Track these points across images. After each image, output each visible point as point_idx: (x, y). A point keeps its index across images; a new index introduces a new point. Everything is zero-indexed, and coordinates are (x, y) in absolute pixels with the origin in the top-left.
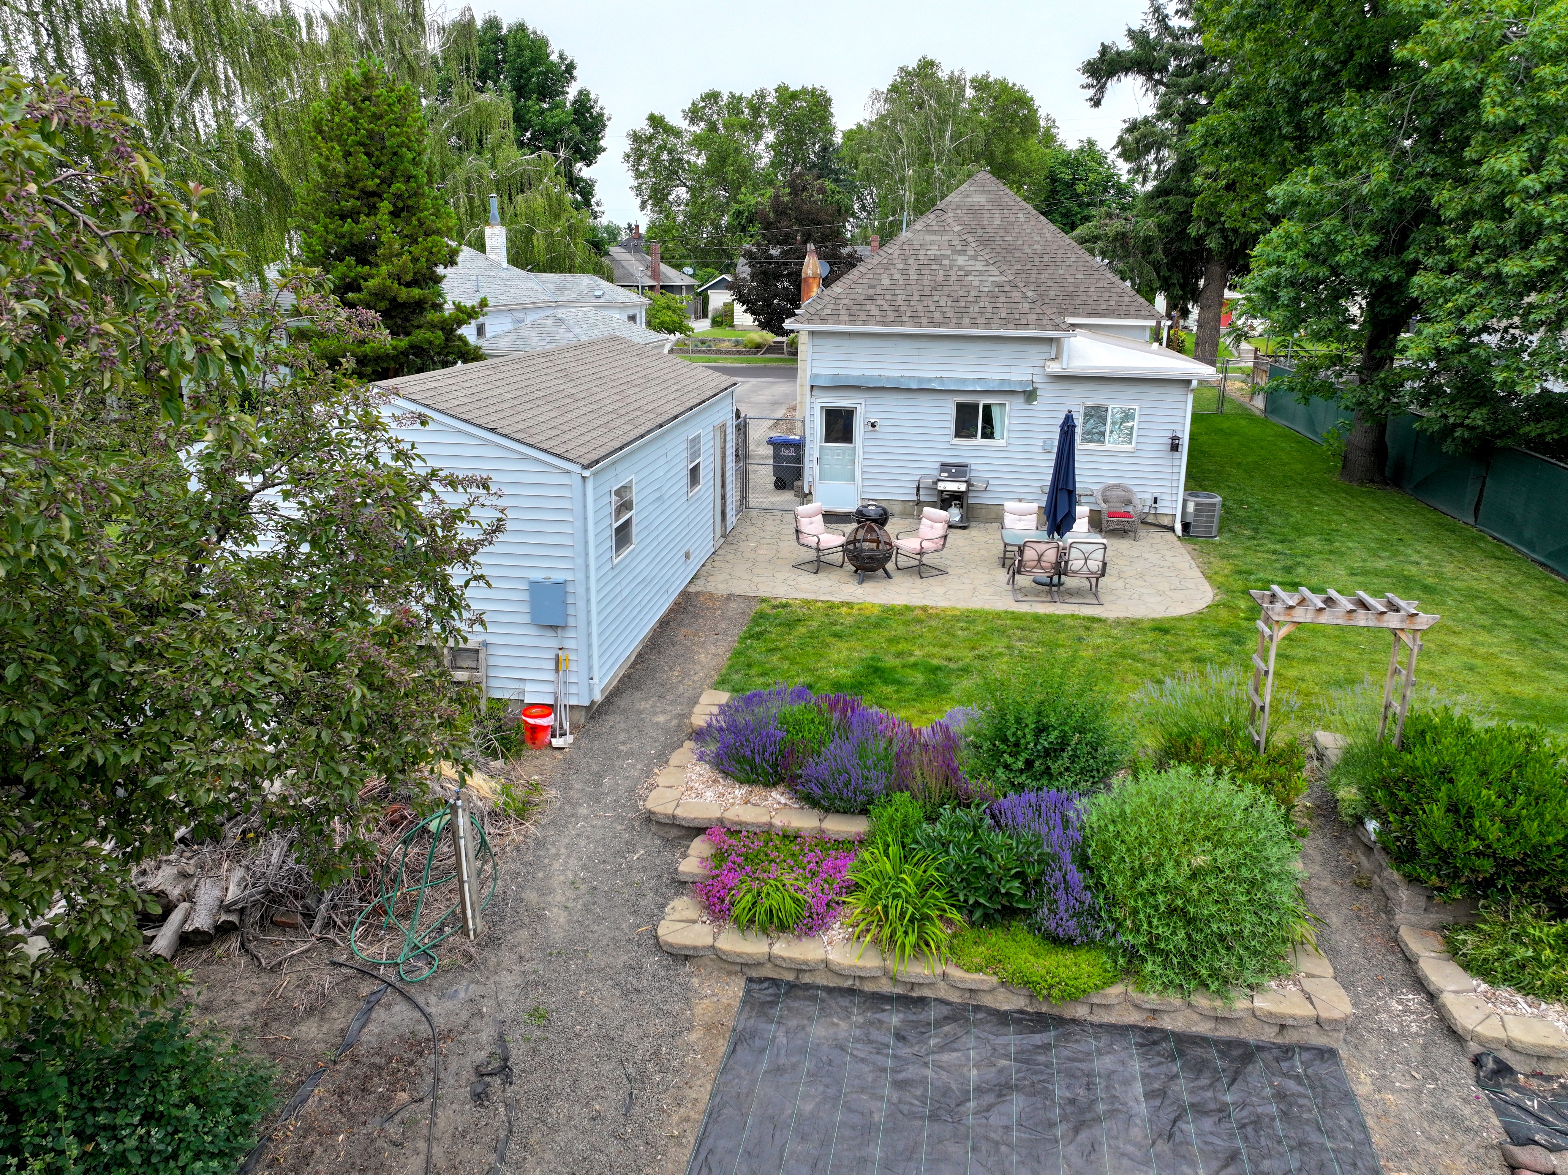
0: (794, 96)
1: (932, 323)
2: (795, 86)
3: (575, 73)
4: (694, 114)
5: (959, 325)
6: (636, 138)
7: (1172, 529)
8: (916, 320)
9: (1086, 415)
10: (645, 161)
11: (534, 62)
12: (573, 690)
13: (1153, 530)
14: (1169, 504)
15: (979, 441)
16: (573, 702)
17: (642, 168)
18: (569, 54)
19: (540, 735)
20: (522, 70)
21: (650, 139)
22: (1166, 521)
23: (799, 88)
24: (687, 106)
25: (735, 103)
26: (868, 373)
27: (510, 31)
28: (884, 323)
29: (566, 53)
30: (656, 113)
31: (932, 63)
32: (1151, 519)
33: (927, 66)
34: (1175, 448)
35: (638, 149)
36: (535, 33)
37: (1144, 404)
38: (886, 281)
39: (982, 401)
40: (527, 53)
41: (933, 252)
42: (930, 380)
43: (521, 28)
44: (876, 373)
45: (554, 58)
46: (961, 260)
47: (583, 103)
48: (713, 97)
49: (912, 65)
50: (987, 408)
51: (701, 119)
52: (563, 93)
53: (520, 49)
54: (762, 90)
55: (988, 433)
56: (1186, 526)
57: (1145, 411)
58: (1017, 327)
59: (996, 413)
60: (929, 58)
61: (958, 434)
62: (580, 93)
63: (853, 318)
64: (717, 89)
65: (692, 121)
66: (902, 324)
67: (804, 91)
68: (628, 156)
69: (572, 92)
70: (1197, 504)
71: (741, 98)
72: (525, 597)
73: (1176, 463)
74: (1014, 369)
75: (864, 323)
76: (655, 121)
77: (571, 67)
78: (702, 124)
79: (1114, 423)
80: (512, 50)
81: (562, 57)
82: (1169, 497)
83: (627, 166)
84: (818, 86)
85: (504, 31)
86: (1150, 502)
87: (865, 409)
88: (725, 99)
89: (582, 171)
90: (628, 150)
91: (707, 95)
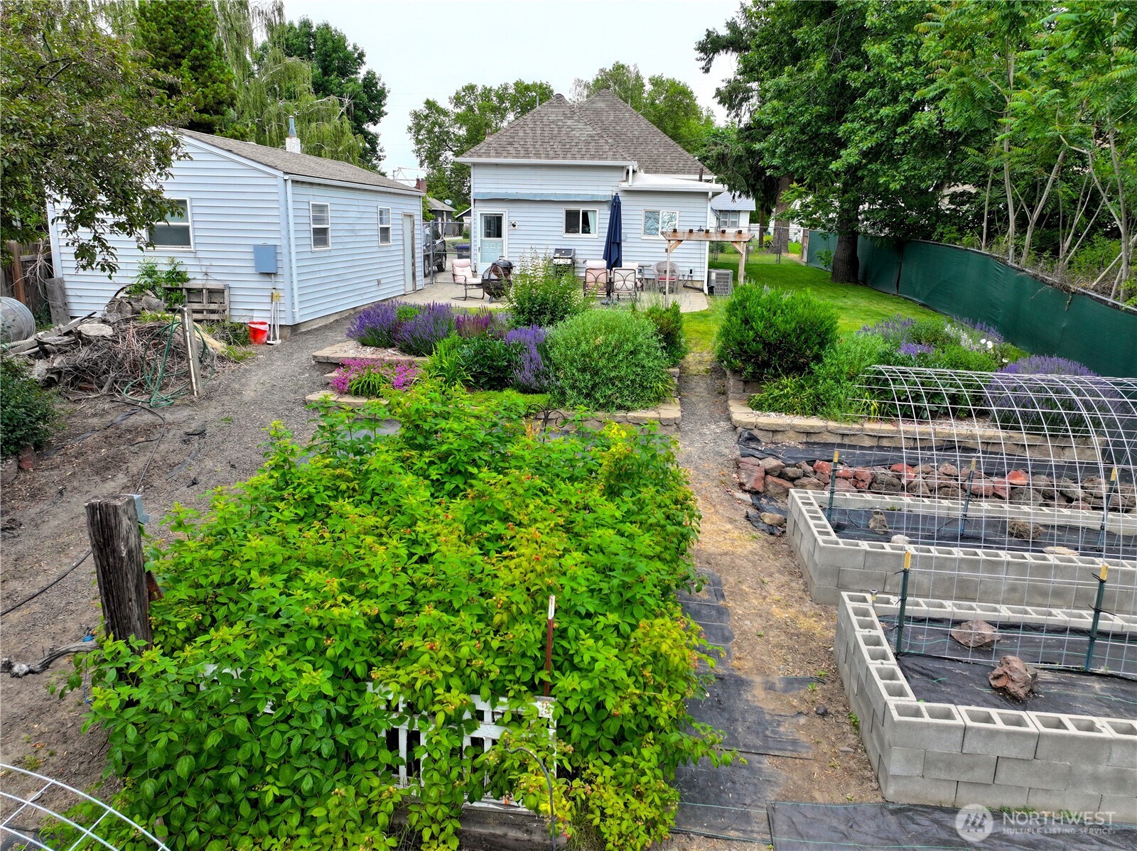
0: (527, 88)
1: (547, 157)
2: (528, 82)
3: (365, 59)
4: (458, 100)
5: (564, 158)
6: (416, 116)
7: (702, 290)
8: (538, 155)
9: (646, 217)
10: (423, 132)
11: (335, 50)
12: (283, 315)
13: (690, 291)
14: (699, 274)
15: (581, 235)
16: (283, 323)
17: (420, 137)
18: (360, 46)
19: (260, 336)
20: (327, 55)
21: (426, 117)
22: (698, 285)
23: (530, 83)
24: (453, 95)
25: (487, 93)
26: (509, 191)
27: (318, 29)
28: (517, 157)
29: (358, 45)
30: (431, 100)
31: (623, 67)
32: (689, 284)
33: (619, 68)
35: (418, 124)
36: (336, 31)
37: (682, 209)
38: (521, 134)
39: (582, 209)
40: (330, 44)
41: (553, 117)
42: (548, 195)
43: (327, 27)
44: (515, 191)
45: (350, 48)
46: (569, 122)
47: (370, 82)
48: (471, 89)
49: (609, 67)
50: (585, 214)
51: (463, 104)
52: (356, 73)
53: (325, 41)
54: (506, 84)
55: (586, 230)
56: (711, 290)
57: (682, 214)
58: (600, 159)
59: (590, 216)
60: (621, 63)
61: (567, 231)
62: (368, 73)
63: (498, 154)
64: (474, 83)
65: (456, 105)
66: (529, 157)
67: (535, 85)
68: (410, 129)
69: (362, 72)
70: (717, 274)
71: (490, 90)
72: (251, 256)
73: (702, 247)
74: (601, 188)
75: (505, 157)
76: (430, 105)
77: (361, 55)
78: (463, 107)
79: (664, 222)
80: (320, 41)
81: (355, 48)
82: (698, 269)
83: (410, 135)
84: (544, 82)
85: (314, 29)
86: (688, 273)
87: (509, 215)
88: (479, 90)
89: (370, 127)
90: (411, 124)
91: (467, 87)
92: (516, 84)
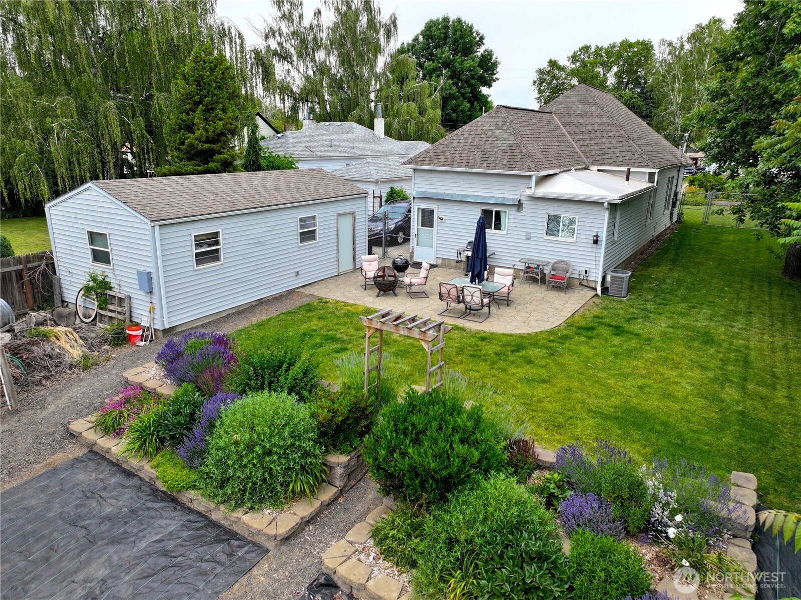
0: (631, 46)
1: (467, 166)
2: (633, 40)
3: (484, 41)
4: (574, 58)
5: (481, 167)
6: (540, 72)
7: (595, 289)
9: (549, 220)
10: (544, 84)
12: (156, 321)
13: (585, 289)
14: (594, 275)
15: (493, 230)
16: (157, 327)
17: (542, 88)
21: (548, 73)
22: (592, 285)
24: (571, 54)
25: (599, 49)
26: (439, 191)
28: (445, 165)
29: (481, 31)
30: (553, 59)
31: (719, 20)
32: (585, 283)
34: (596, 242)
35: (540, 78)
36: (465, 23)
37: (581, 215)
39: (495, 209)
40: (459, 33)
42: (468, 196)
43: (459, 20)
44: (443, 192)
45: (474, 34)
46: (498, 132)
47: (487, 57)
48: (586, 49)
49: (705, 22)
50: (498, 214)
51: (578, 61)
52: (477, 51)
53: (457, 30)
54: (614, 44)
55: (497, 227)
56: (605, 290)
57: (581, 220)
58: (509, 169)
59: (502, 215)
62: (485, 51)
63: (431, 162)
64: (589, 44)
65: (573, 62)
66: (452, 166)
67: (638, 43)
68: (535, 82)
69: (481, 51)
70: (612, 277)
71: (602, 48)
73: (598, 251)
74: (511, 192)
75: (436, 165)
76: (553, 63)
77: (482, 38)
78: (578, 64)
79: (564, 226)
81: (478, 33)
82: (593, 271)
83: (534, 87)
84: (646, 39)
85: (451, 23)
86: (583, 273)
87: (439, 210)
88: (593, 49)
89: (485, 90)
90: (535, 79)
91: (583, 48)
92: (622, 43)
